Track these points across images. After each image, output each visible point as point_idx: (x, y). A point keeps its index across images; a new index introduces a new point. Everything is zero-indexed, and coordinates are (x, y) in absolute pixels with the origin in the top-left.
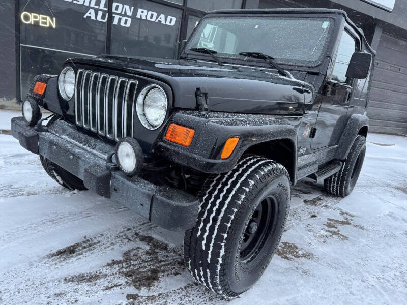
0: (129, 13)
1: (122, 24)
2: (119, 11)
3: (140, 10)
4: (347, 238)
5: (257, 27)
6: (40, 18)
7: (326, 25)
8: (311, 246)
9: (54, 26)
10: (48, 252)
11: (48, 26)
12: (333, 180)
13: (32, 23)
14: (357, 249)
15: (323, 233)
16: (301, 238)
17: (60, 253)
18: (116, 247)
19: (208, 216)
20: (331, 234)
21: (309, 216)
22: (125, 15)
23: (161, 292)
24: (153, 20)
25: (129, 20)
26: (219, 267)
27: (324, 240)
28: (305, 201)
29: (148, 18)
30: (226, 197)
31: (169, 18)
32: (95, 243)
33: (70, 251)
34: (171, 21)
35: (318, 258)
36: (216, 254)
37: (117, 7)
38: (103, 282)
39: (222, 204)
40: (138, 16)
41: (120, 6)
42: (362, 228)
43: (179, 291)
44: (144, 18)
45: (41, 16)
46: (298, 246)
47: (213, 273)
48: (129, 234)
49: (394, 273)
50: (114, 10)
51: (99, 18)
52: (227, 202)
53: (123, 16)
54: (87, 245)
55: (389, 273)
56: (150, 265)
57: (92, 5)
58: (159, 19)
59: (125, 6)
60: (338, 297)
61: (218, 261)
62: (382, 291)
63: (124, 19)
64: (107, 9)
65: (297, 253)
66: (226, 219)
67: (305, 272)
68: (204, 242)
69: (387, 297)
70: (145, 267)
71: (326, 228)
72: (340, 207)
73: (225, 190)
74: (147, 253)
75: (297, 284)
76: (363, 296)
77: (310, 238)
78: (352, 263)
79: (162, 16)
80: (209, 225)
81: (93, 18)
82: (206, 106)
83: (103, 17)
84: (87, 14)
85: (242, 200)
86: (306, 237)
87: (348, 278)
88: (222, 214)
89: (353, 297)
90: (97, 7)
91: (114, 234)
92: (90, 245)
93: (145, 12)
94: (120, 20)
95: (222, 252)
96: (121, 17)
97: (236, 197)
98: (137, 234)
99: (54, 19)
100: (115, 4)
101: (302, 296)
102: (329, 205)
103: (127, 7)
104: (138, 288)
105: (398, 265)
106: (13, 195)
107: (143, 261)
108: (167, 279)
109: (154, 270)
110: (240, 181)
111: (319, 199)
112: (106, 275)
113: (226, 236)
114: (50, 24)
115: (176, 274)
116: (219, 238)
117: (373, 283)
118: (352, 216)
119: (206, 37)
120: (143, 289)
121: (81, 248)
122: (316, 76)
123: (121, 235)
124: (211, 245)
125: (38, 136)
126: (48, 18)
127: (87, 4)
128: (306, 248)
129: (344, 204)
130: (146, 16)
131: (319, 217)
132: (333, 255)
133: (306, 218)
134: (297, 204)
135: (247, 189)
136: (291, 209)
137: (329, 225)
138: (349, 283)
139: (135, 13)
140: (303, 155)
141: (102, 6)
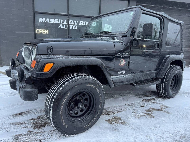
0: (76, 24)
1: (74, 28)
2: (72, 24)
3: (81, 22)
5: (107, 20)
6: (42, 31)
8: (129, 119)
9: (48, 33)
10: (12, 114)
11: (45, 33)
13: (40, 33)
14: (156, 122)
15: (142, 114)
16: (127, 115)
17: (16, 115)
18: (37, 114)
19: (49, 97)
20: (145, 115)
21: (140, 106)
22: (75, 25)
23: (42, 131)
24: (86, 25)
25: (76, 27)
26: (51, 119)
27: (139, 117)
28: (143, 100)
29: (84, 25)
30: (55, 89)
32: (30, 112)
33: (20, 114)
35: (129, 125)
36: (49, 113)
37: (71, 22)
40: (80, 24)
41: (72, 21)
42: (168, 113)
43: (50, 131)
44: (82, 24)
45: (43, 30)
46: (122, 119)
49: (170, 135)
50: (70, 24)
51: (64, 28)
52: (55, 91)
53: (73, 25)
54: (27, 112)
55: (167, 134)
57: (61, 23)
59: (74, 21)
61: (50, 116)
63: (74, 26)
64: (67, 24)
65: (119, 121)
66: (53, 98)
67: (116, 130)
68: (47, 108)
70: (43, 122)
71: (145, 112)
72: (162, 103)
73: (56, 86)
78: (147, 128)
80: (48, 101)
81: (62, 28)
83: (66, 27)
84: (60, 27)
86: (130, 115)
87: (138, 134)
88: (52, 96)
90: (63, 23)
91: (40, 109)
93: (83, 22)
94: (72, 27)
96: (73, 26)
97: (58, 89)
99: (48, 30)
100: (70, 21)
101: (105, 139)
102: (157, 102)
103: (75, 21)
104: (34, 129)
105: (176, 131)
108: (48, 127)
109: (46, 123)
110: (63, 83)
111: (153, 99)
112: (26, 123)
114: (46, 32)
116: (50, 106)
117: (153, 138)
118: (167, 107)
122: (125, 37)
125: (10, 71)
126: (45, 30)
127: (59, 23)
128: (126, 120)
129: (166, 102)
130: (83, 24)
131: (145, 107)
132: (139, 124)
133: (137, 107)
134: (137, 101)
135: (64, 86)
136: (132, 103)
137: (148, 111)
138: (138, 136)
139: (79, 23)
140: (123, 74)
141: (65, 23)
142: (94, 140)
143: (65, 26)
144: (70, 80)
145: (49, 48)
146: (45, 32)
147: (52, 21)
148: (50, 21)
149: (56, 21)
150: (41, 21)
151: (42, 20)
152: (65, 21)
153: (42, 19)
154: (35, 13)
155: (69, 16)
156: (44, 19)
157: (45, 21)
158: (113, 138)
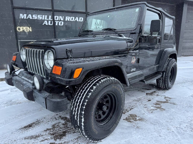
0: (62, 19)
1: (60, 24)
2: (57, 19)
3: (67, 17)
4: (164, 110)
5: (109, 16)
6: (25, 28)
7: (137, 10)
8: (144, 115)
9: (31, 31)
10: (20, 127)
11: (28, 31)
12: (160, 82)
13: (22, 31)
14: (169, 114)
15: (153, 108)
16: (140, 111)
17: (25, 127)
18: (50, 123)
19: (76, 104)
20: (156, 108)
21: (147, 100)
22: (60, 20)
23: (65, 141)
24: (73, 20)
25: (63, 22)
26: (83, 127)
27: (152, 111)
28: (147, 94)
29: (71, 20)
30: (83, 95)
31: (80, 18)
32: (41, 122)
33: (30, 126)
34: (81, 19)
35: (146, 120)
36: (80, 121)
37: (56, 17)
38: (41, 138)
40: (66, 20)
41: (58, 17)
42: (174, 104)
43: (74, 140)
44: (69, 20)
45: (25, 27)
46: (137, 115)
47: (81, 130)
48: (57, 117)
49: (186, 125)
50: (55, 19)
51: (49, 24)
52: (83, 97)
53: (59, 21)
54: (37, 123)
55: (184, 125)
56: (63, 130)
57: (46, 19)
58: (75, 20)
59: (60, 17)
60: (152, 138)
61: (82, 124)
62: (177, 134)
63: (60, 22)
64: (52, 20)
65: (136, 118)
66: (83, 105)
67: (138, 127)
68: (76, 117)
69: (179, 137)
70: (61, 130)
71: (155, 106)
72: (165, 95)
73: (83, 92)
74: (63, 124)
75: (132, 133)
76: (166, 137)
77: (144, 111)
78: (164, 121)
79: (77, 18)
80: (77, 108)
81: (47, 24)
82: (71, 56)
84: (44, 23)
85: (90, 95)
86: (143, 111)
87: (160, 129)
88: (81, 103)
89: (160, 138)
90: (48, 19)
91: (50, 117)
92: (39, 123)
93: (69, 17)
94: (58, 23)
95: (83, 120)
96: (58, 22)
97: (87, 95)
98: (60, 116)
99: (31, 28)
100: (55, 17)
101: (133, 139)
102: (159, 94)
103: (61, 17)
104: (55, 140)
105: (189, 121)
107: (61, 128)
108: (69, 135)
109: (65, 131)
110: (90, 87)
111: (155, 92)
112: (43, 135)
113: (83, 112)
114: (29, 30)
115: (74, 133)
116: (81, 114)
117: (174, 130)
118: (170, 98)
119: (98, 24)
120: (58, 140)
121: (34, 124)
122: (134, 34)
123: (53, 117)
124: (78, 117)
125: (12, 78)
126: (28, 28)
127: (43, 19)
128: (141, 116)
129: (167, 93)
130: (70, 19)
131: (152, 100)
132: (155, 118)
133: (145, 102)
134: (142, 95)
135: (92, 91)
136: (138, 98)
137: (156, 104)
138: (160, 131)
139: (65, 19)
140: (134, 71)
141: (50, 19)
142: (123, 141)
143: (50, 22)
144: (98, 84)
145: (69, 51)
146: (27, 29)
147: (35, 17)
148: (32, 18)
149: (40, 17)
150: (22, 18)
151: (23, 16)
152: (50, 17)
154: (14, 8)
155: (54, 11)
156: (25, 15)
157: (27, 17)
158: (139, 136)
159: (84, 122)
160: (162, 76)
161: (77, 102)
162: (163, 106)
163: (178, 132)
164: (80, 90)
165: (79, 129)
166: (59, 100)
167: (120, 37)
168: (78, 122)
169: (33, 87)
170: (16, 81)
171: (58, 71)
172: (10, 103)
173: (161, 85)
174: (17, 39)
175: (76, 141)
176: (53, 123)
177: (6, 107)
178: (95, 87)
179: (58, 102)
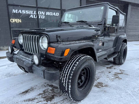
2: (40, 14)
3: (47, 12)
4: (121, 79)
5: (81, 12)
6: (16, 20)
7: (102, 8)
8: (108, 83)
9: (21, 22)
10: (19, 93)
11: (19, 22)
13: (14, 22)
14: (125, 82)
15: (113, 78)
16: (104, 80)
17: (23, 93)
18: (41, 89)
19: (65, 75)
20: (115, 78)
21: (108, 72)
22: (42, 15)
23: (55, 102)
24: (52, 15)
25: (44, 16)
26: (70, 92)
27: (113, 80)
28: (107, 68)
30: (69, 68)
31: (57, 13)
33: (27, 92)
34: (58, 14)
35: (110, 86)
36: (68, 87)
37: (40, 13)
38: (36, 101)
39: (68, 71)
40: (47, 14)
41: (41, 12)
42: (127, 75)
46: (103, 83)
47: (68, 94)
48: (45, 85)
50: (39, 14)
51: (34, 17)
52: (70, 70)
54: (32, 89)
55: (136, 89)
57: (32, 13)
60: (116, 99)
61: (69, 90)
62: (133, 96)
63: (42, 16)
65: (102, 85)
66: (70, 75)
67: (105, 91)
68: (64, 84)
69: (134, 97)
70: (50, 95)
72: (120, 68)
73: (69, 66)
74: (51, 90)
75: (102, 96)
76: (126, 98)
77: (108, 80)
78: (123, 87)
79: (54, 13)
80: (65, 78)
81: (32, 17)
82: (60, 40)
83: (36, 17)
84: (30, 16)
86: (106, 80)
87: (120, 92)
88: (68, 74)
89: (122, 99)
91: (41, 85)
92: (33, 89)
93: (49, 13)
94: (41, 16)
95: (70, 86)
97: (73, 68)
98: (48, 84)
100: (39, 12)
101: (103, 100)
102: (116, 68)
103: (43, 12)
104: (47, 101)
106: (10, 76)
107: (50, 93)
108: (57, 98)
109: (53, 95)
110: (74, 63)
111: (112, 66)
112: (37, 98)
113: (70, 81)
115: (60, 96)
116: (68, 82)
117: (130, 93)
118: (124, 71)
120: (49, 101)
121: (30, 90)
122: (101, 25)
123: (43, 85)
124: (66, 85)
125: (13, 57)
126: (19, 20)
127: (30, 13)
128: (106, 83)
129: (121, 67)
131: (111, 72)
132: (116, 85)
133: (107, 73)
134: (104, 69)
135: (76, 65)
136: (102, 71)
137: (115, 75)
138: (121, 94)
139: (45, 13)
140: (100, 52)
141: (35, 13)
144: (79, 60)
145: (59, 36)
147: (24, 12)
148: (22, 12)
149: (27, 12)
150: (14, 12)
152: (35, 12)
153: (15, 10)
154: (8, 5)
155: (38, 8)
156: (17, 10)
157: (18, 12)
158: (107, 98)
159: (71, 88)
160: (118, 55)
161: (65, 74)
162: (120, 76)
163: (134, 95)
164: (67, 65)
165: (67, 93)
166: (54, 72)
167: (90, 27)
168: (66, 88)
169: (32, 63)
170: (17, 58)
171: (52, 51)
172: (9, 75)
173: (117, 61)
174: (10, 28)
175: (62, 102)
176: (44, 89)
177: (6, 78)
178: (78, 63)
179: (53, 73)
